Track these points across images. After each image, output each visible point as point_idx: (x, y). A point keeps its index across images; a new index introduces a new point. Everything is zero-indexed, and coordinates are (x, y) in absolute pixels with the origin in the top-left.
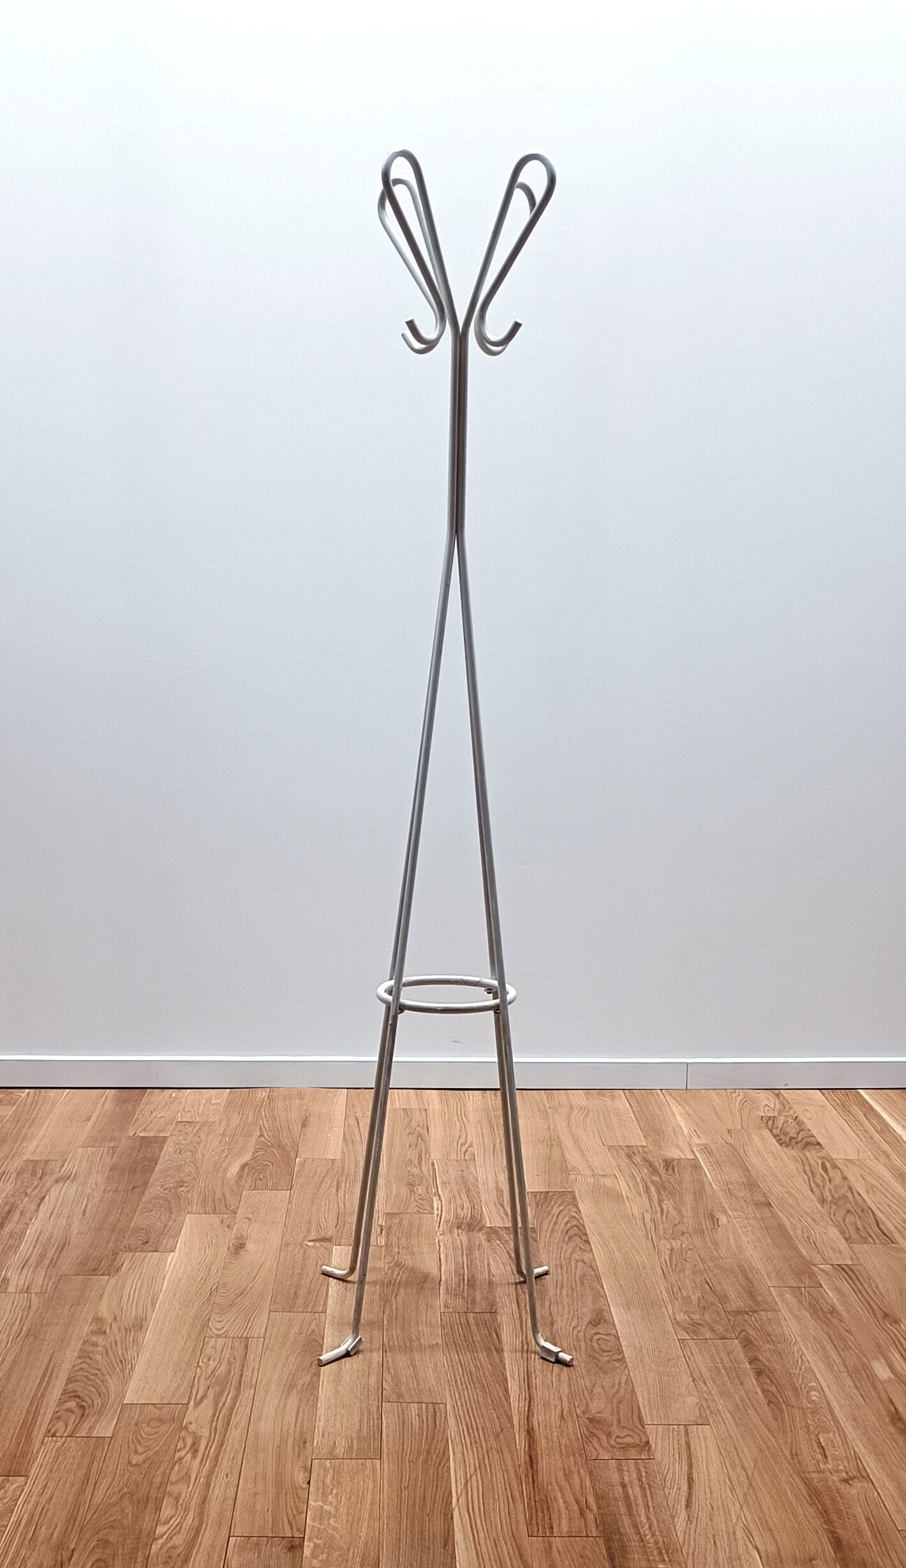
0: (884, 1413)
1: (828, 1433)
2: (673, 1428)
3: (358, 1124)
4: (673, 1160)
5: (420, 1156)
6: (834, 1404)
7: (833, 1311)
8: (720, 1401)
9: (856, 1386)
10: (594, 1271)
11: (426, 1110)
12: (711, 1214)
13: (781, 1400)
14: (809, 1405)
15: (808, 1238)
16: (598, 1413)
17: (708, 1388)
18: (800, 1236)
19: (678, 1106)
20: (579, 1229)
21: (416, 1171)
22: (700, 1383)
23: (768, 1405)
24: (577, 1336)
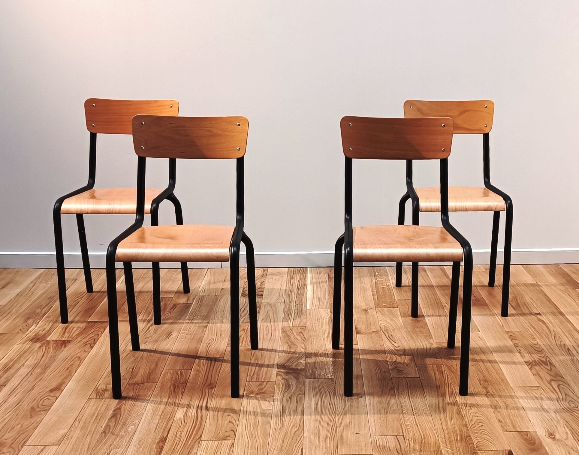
0: (159, 438)
1: (118, 449)
2: (38, 447)
3: (33, 287)
4: (178, 304)
5: (49, 303)
6: (137, 433)
7: (186, 382)
8: (78, 432)
9: (158, 423)
10: (80, 362)
11: (77, 279)
12: (171, 332)
13: (111, 431)
14: (123, 434)
15: (209, 344)
16: (6, 439)
17: (79, 424)
18: (206, 342)
19: (209, 277)
20: (94, 340)
21: (38, 311)
22: (77, 422)
23: (102, 433)
24: (37, 397)
